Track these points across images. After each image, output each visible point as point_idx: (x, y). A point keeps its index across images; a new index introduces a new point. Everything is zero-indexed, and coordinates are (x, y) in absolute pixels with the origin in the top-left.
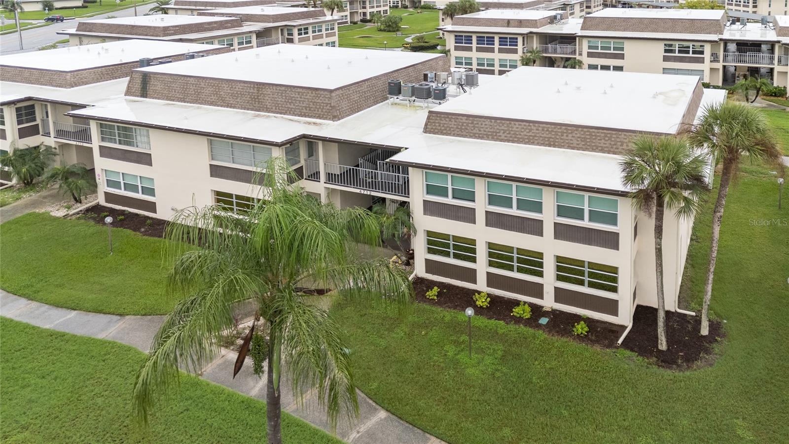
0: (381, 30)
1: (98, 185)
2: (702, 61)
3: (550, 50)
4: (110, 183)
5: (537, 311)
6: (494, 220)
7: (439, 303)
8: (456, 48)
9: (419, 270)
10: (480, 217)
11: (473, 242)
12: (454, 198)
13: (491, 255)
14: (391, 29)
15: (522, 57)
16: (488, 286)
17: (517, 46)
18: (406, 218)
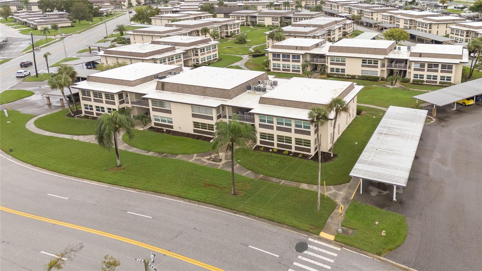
0: (236, 43)
1: (152, 121)
2: (377, 67)
3: (315, 61)
4: (155, 120)
5: (290, 152)
6: (279, 129)
7: (264, 151)
8: (273, 60)
9: (258, 143)
10: (275, 128)
11: (273, 135)
12: (268, 123)
13: (278, 138)
14: (242, 43)
15: (302, 64)
16: (277, 147)
17: (300, 59)
18: (254, 128)
